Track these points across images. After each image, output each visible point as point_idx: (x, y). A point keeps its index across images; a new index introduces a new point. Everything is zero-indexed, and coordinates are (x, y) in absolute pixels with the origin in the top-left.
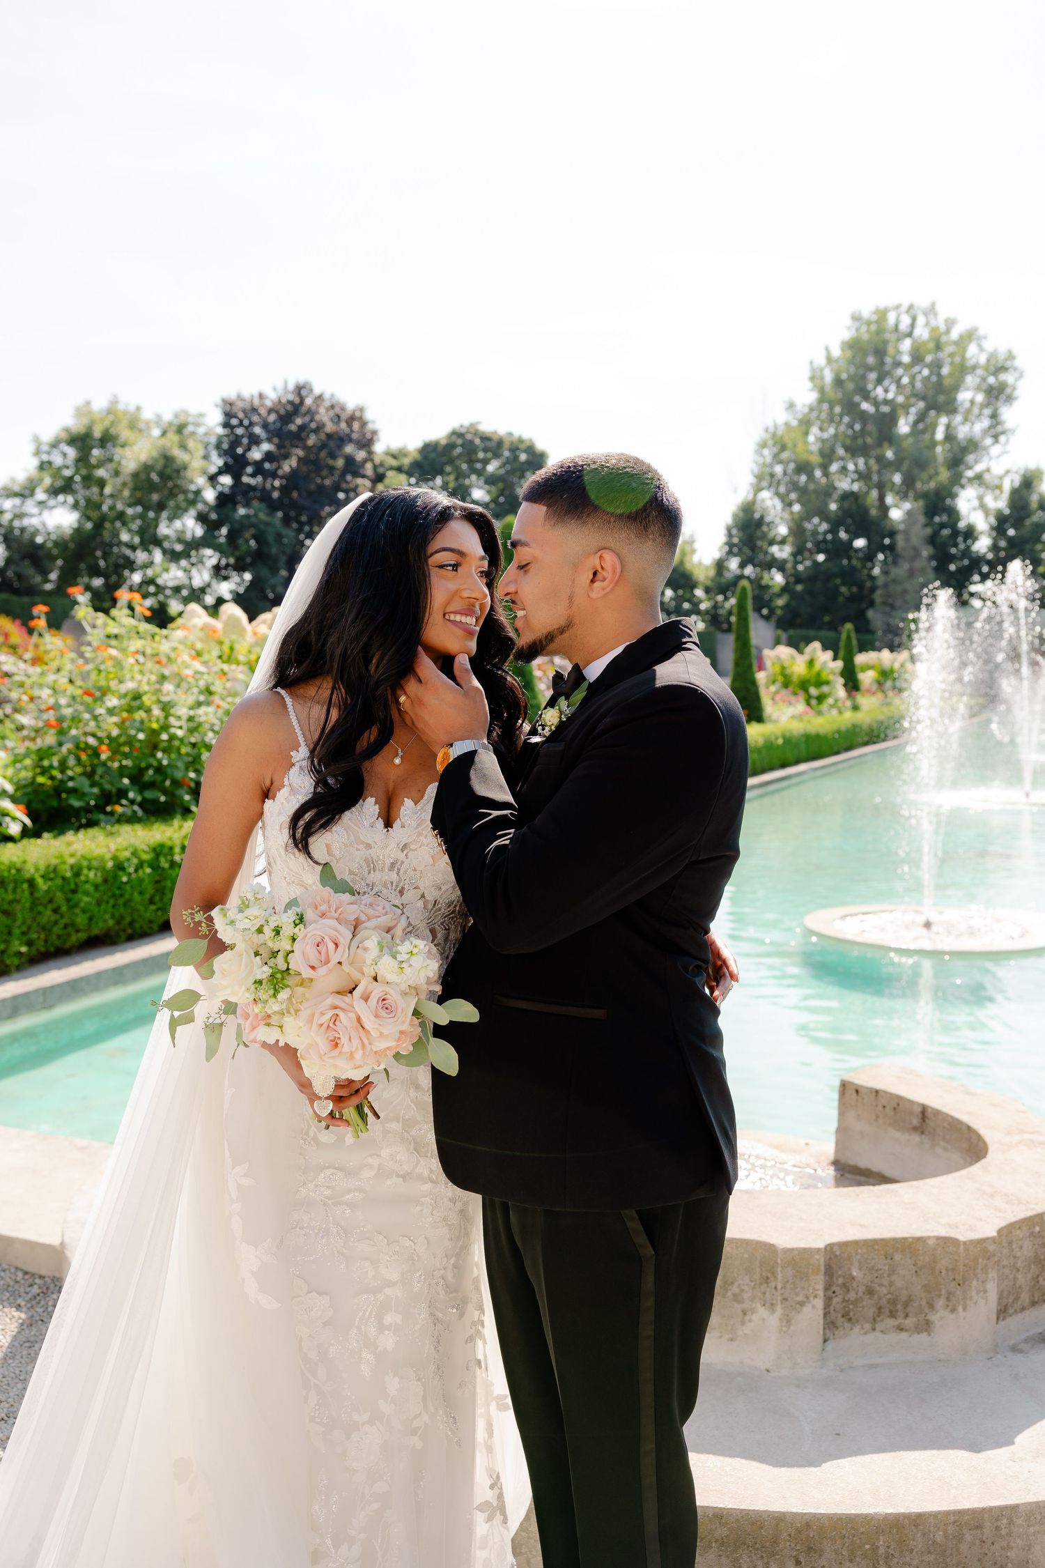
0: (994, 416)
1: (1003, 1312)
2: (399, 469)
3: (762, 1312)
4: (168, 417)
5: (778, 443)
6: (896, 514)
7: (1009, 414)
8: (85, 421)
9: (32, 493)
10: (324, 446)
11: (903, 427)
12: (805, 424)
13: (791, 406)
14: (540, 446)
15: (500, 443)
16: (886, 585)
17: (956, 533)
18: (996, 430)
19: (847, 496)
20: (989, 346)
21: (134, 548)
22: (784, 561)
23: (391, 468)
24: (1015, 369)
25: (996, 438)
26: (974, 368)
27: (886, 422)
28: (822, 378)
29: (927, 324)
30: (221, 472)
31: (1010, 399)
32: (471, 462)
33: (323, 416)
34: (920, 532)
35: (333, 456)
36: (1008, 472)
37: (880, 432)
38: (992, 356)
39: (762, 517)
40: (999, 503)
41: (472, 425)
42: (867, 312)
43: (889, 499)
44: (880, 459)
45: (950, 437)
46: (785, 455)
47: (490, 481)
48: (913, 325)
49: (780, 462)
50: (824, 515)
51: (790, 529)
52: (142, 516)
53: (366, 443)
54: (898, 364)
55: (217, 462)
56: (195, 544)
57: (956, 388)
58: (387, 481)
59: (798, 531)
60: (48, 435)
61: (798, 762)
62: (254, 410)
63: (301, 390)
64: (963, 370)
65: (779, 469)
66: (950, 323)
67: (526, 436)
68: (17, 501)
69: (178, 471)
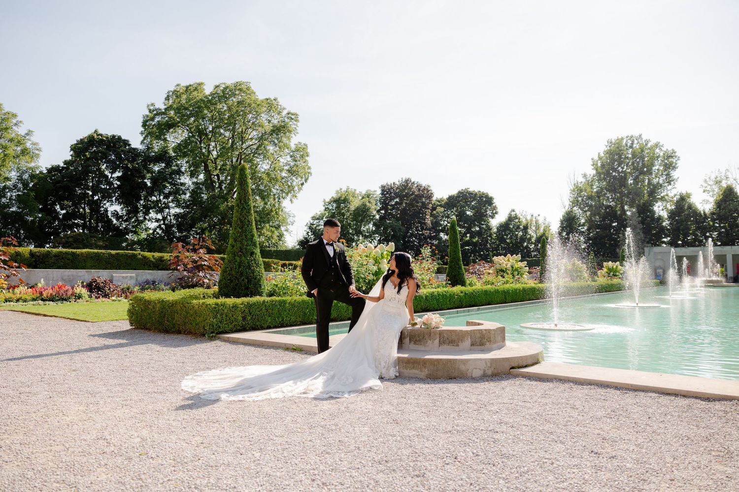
0: (668, 175)
2: (441, 206)
3: (429, 341)
4: (364, 192)
5: (579, 190)
6: (629, 213)
7: (675, 174)
8: (339, 195)
9: (322, 219)
10: (415, 199)
11: (630, 181)
12: (592, 182)
13: (585, 176)
14: (490, 195)
15: (476, 194)
17: (653, 219)
18: (669, 180)
19: (608, 207)
20: (664, 149)
21: (353, 235)
22: (584, 232)
23: (438, 206)
24: (676, 157)
25: (669, 183)
26: (658, 156)
27: (623, 180)
28: (597, 165)
29: (638, 142)
30: (381, 209)
31: (674, 168)
32: (466, 202)
33: (414, 189)
34: (638, 219)
35: (418, 202)
36: (674, 195)
37: (621, 183)
38: (666, 152)
39: (575, 217)
40: (673, 206)
41: (466, 189)
43: (626, 207)
45: (650, 184)
46: (582, 194)
47: (473, 208)
48: (632, 144)
49: (580, 196)
51: (586, 220)
52: (356, 225)
53: (430, 197)
54: (627, 158)
55: (379, 206)
56: (374, 233)
57: (651, 165)
58: (436, 210)
59: (589, 221)
60: (328, 200)
62: (392, 188)
63: (407, 181)
64: (654, 158)
65: (580, 199)
66: (647, 142)
67: (485, 192)
68: (318, 221)
69: (368, 209)
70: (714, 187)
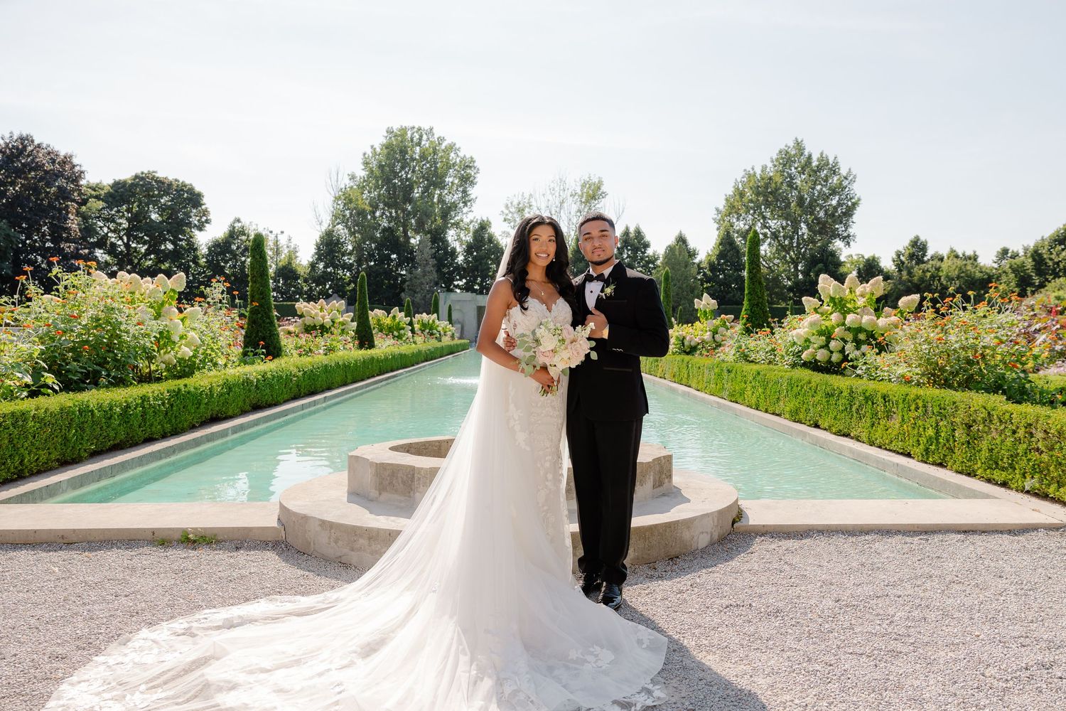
0: (464, 192)
1: (654, 487)
2: (97, 197)
5: (347, 199)
6: (414, 241)
7: (473, 192)
10: (41, 179)
11: (417, 193)
12: (362, 188)
13: (353, 177)
14: (197, 188)
15: (170, 185)
16: (411, 279)
17: (446, 252)
18: (466, 200)
19: (385, 230)
20: (461, 154)
22: (352, 265)
23: (91, 196)
24: (475, 167)
25: (465, 203)
26: (454, 164)
27: (407, 191)
28: (370, 164)
29: (428, 139)
31: (472, 184)
32: (148, 196)
33: (41, 158)
34: (428, 251)
35: (49, 185)
36: (471, 222)
37: (404, 196)
38: (463, 159)
39: (338, 240)
40: (469, 238)
41: (150, 173)
42: (396, 127)
43: (409, 233)
44: (404, 210)
45: (441, 200)
46: (352, 206)
47: (163, 208)
48: (420, 139)
49: (348, 209)
50: (373, 239)
51: (354, 247)
53: (75, 178)
54: (413, 159)
57: (445, 175)
58: (88, 205)
59: (358, 248)
61: (398, 369)
63: (23, 140)
64: (448, 166)
65: (347, 213)
66: (441, 140)
70: (515, 215)
